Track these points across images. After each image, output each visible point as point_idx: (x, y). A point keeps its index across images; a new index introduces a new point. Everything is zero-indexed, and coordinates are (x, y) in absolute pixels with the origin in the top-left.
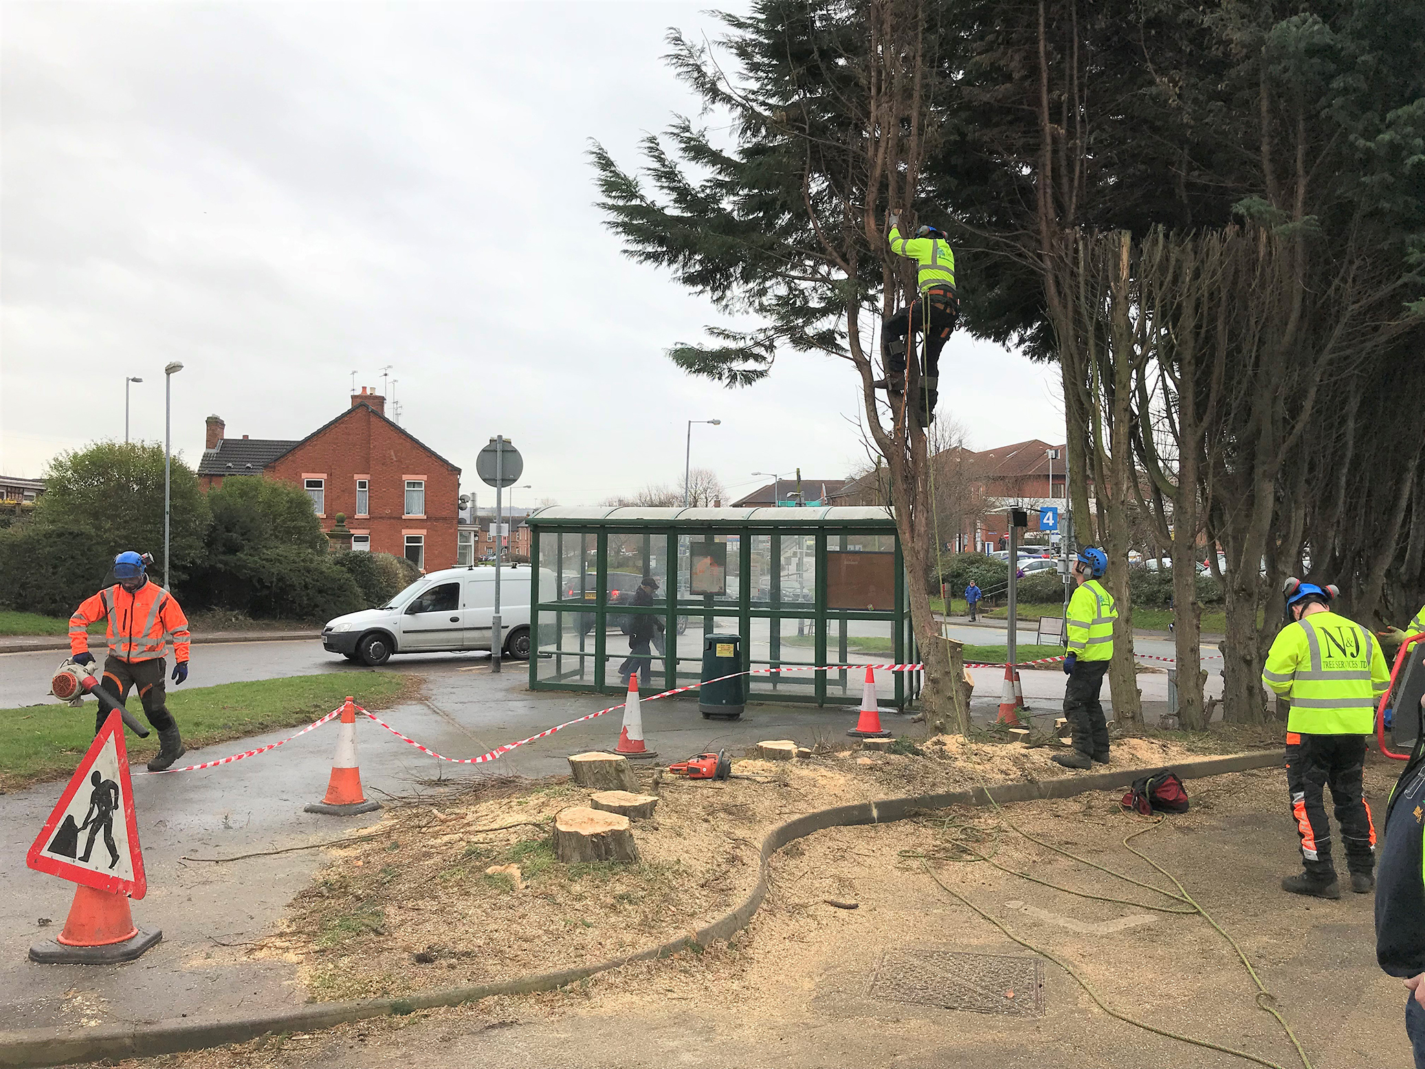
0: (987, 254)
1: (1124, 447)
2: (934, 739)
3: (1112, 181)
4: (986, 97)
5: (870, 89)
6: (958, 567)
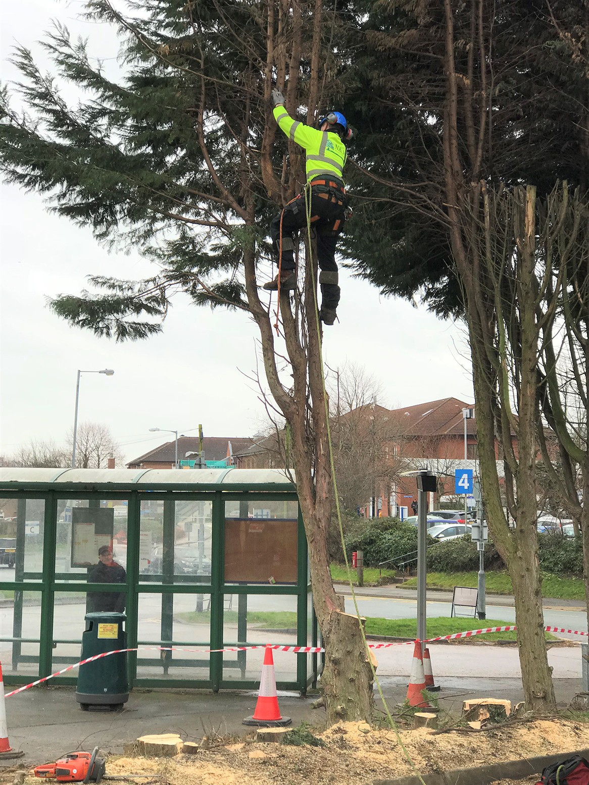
0: (392, 205)
1: (531, 409)
2: (335, 727)
3: (517, 134)
4: (391, 42)
5: (266, 29)
6: (371, 533)
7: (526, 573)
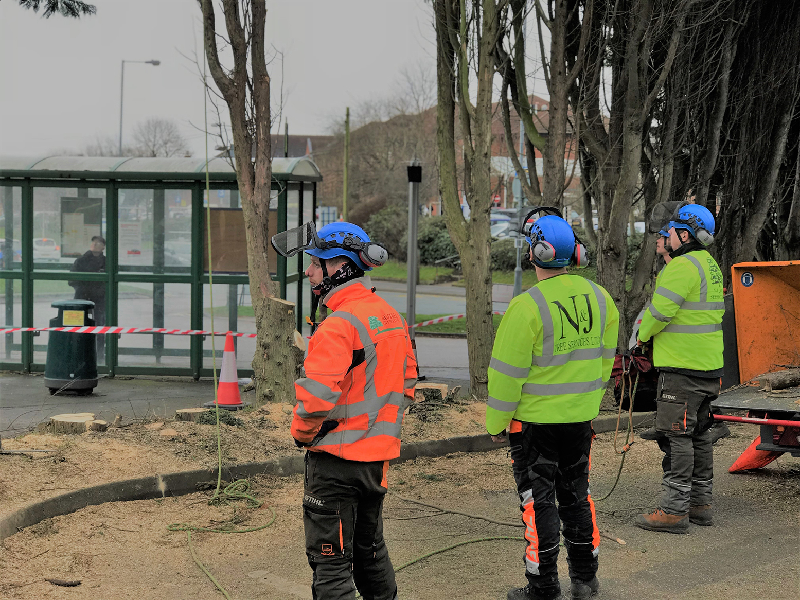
1: (488, 95)
6: (430, 232)
7: (477, 261)
